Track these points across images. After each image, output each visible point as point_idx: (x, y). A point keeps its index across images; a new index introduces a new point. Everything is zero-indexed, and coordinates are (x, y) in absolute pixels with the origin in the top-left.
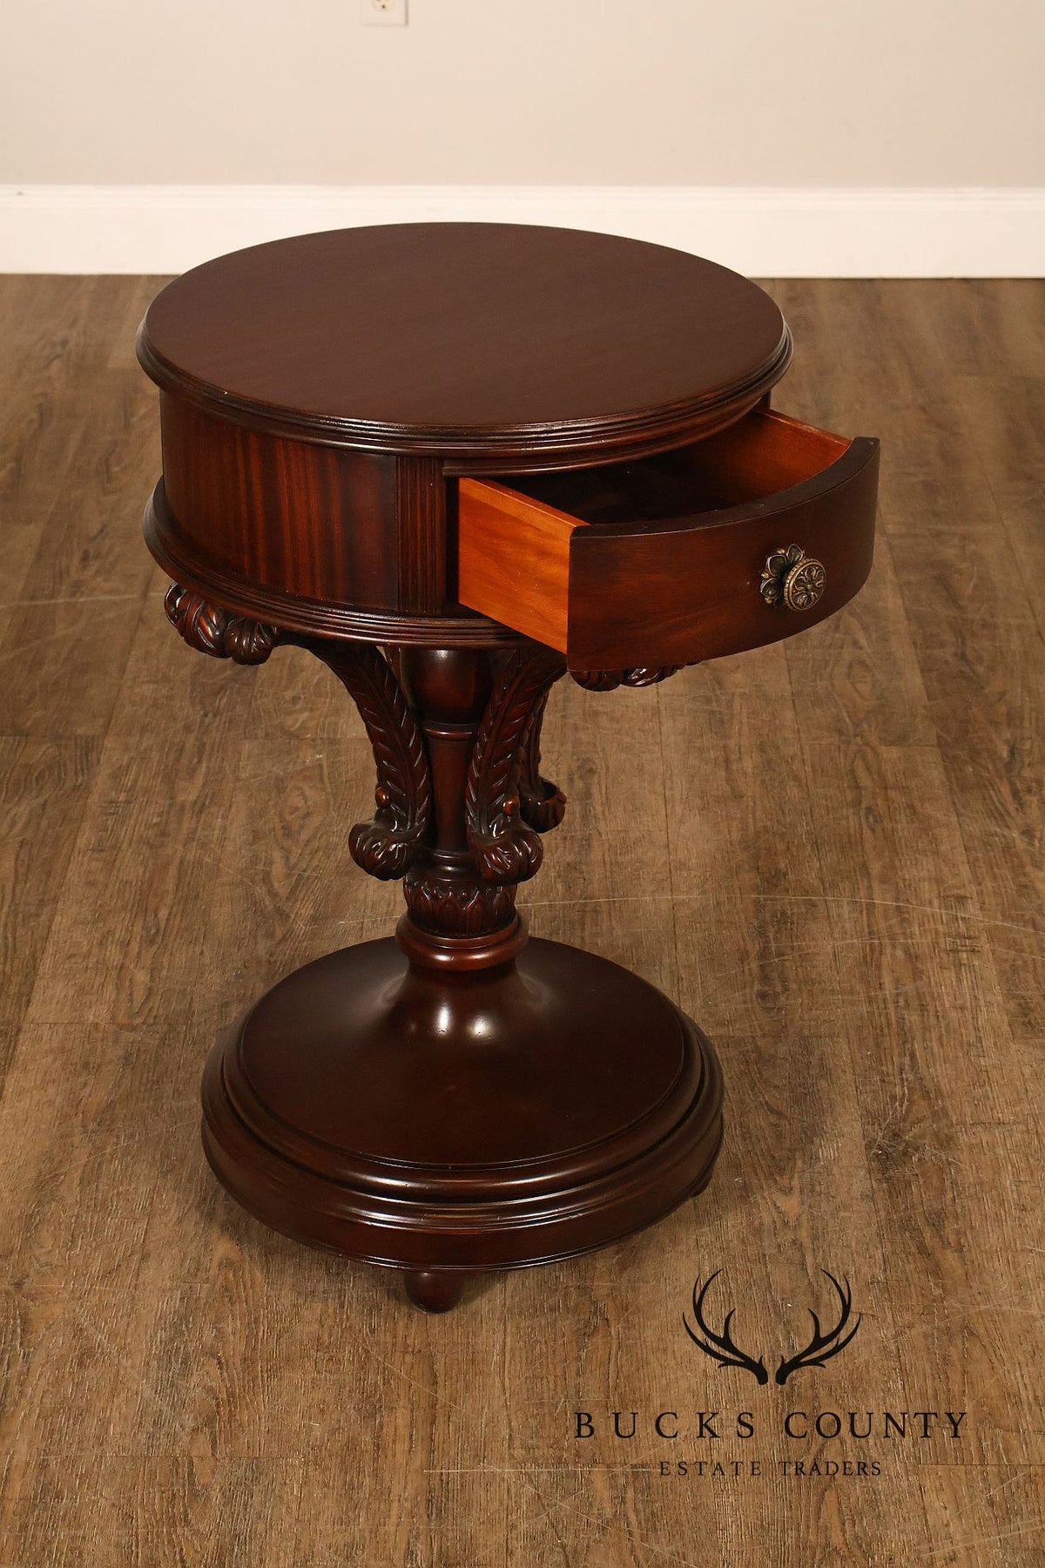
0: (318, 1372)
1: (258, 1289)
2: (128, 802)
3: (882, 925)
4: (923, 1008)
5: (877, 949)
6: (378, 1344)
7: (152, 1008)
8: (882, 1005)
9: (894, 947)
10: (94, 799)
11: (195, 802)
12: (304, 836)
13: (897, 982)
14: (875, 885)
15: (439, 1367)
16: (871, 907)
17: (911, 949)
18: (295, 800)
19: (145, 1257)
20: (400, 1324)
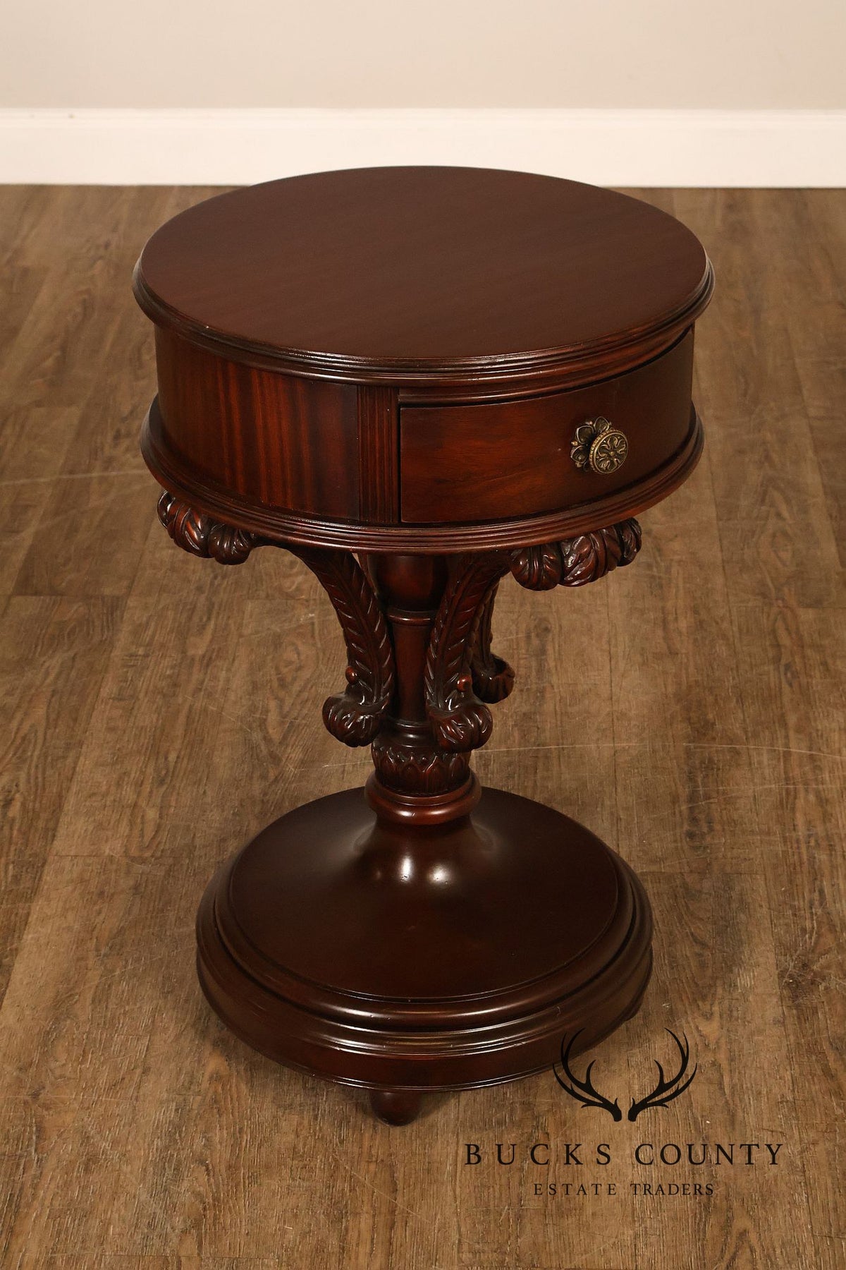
0: (293, 1179)
1: (243, 1102)
2: (146, 656)
3: (796, 772)
4: (831, 847)
5: (792, 793)
6: (346, 1153)
7: (159, 843)
8: (795, 845)
9: (807, 791)
10: (117, 654)
11: (204, 656)
12: (296, 688)
13: (809, 823)
14: (791, 734)
15: (399, 1175)
16: (787, 755)
17: (822, 793)
18: (290, 655)
19: (146, 1071)
20: (367, 1135)
